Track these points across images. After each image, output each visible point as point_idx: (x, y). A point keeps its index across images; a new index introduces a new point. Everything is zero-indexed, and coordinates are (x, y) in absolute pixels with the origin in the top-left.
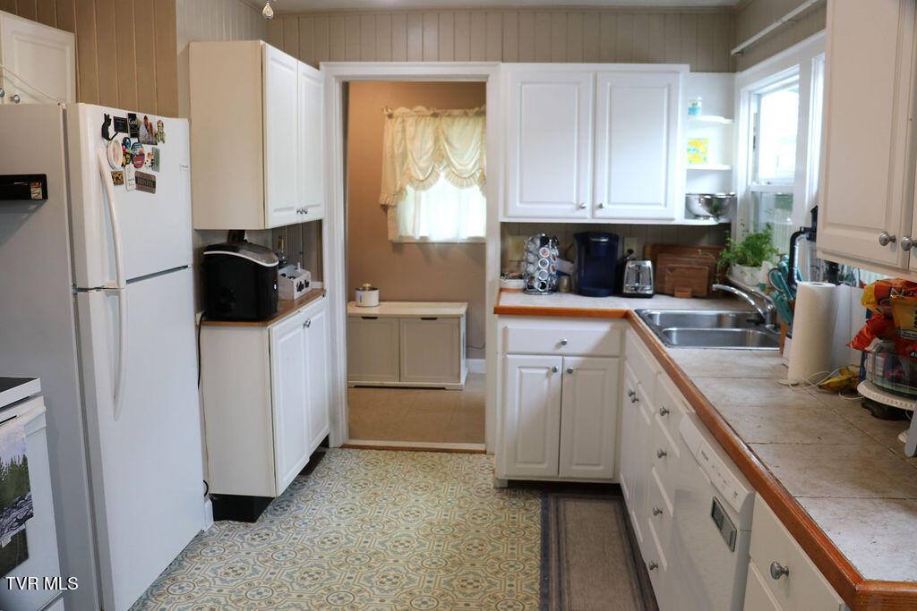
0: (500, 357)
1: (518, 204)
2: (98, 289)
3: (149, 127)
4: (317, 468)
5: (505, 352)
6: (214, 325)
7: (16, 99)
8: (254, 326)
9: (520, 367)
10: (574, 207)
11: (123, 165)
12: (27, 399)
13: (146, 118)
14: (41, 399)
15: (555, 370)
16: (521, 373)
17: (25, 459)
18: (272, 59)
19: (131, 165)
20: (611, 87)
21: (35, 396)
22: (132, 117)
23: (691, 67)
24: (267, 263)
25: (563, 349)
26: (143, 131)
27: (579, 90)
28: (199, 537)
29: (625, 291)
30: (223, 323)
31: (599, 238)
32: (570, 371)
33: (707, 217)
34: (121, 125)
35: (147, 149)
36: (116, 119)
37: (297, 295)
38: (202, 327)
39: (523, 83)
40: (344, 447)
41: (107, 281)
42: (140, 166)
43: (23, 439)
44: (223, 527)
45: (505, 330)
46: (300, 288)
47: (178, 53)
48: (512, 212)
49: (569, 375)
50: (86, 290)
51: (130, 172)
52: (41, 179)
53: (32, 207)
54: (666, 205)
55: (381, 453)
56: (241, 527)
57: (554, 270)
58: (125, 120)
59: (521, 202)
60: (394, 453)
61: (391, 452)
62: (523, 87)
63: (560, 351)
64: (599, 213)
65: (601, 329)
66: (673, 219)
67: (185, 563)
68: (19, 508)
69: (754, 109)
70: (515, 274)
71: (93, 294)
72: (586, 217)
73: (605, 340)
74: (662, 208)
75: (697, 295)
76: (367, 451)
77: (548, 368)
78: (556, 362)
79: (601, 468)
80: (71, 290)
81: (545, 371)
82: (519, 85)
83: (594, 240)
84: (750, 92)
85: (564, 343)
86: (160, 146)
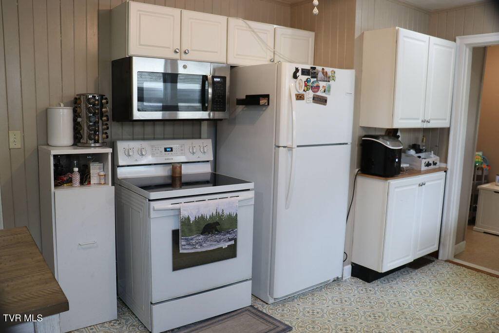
2: (284, 147)
3: (325, 74)
4: (423, 267)
6: (366, 176)
7: (272, 60)
8: (381, 179)
11: (304, 91)
12: (248, 190)
13: (323, 69)
14: (254, 191)
17: (236, 215)
18: (405, 37)
19: (310, 91)
21: (252, 190)
22: (314, 68)
24: (392, 146)
26: (320, 75)
28: (337, 280)
30: (370, 176)
34: (305, 72)
35: (322, 84)
36: (302, 69)
37: (423, 168)
38: (357, 176)
40: (448, 261)
41: (289, 144)
42: (317, 92)
43: (237, 206)
44: (353, 280)
46: (428, 165)
47: (356, 37)
50: (279, 147)
51: (310, 94)
52: (267, 96)
53: (264, 109)
55: (467, 270)
56: (361, 283)
58: (309, 70)
60: (476, 272)
61: (474, 271)
67: (323, 290)
68: (230, 234)
71: (281, 149)
76: (459, 267)
80: (274, 146)
86: (332, 82)
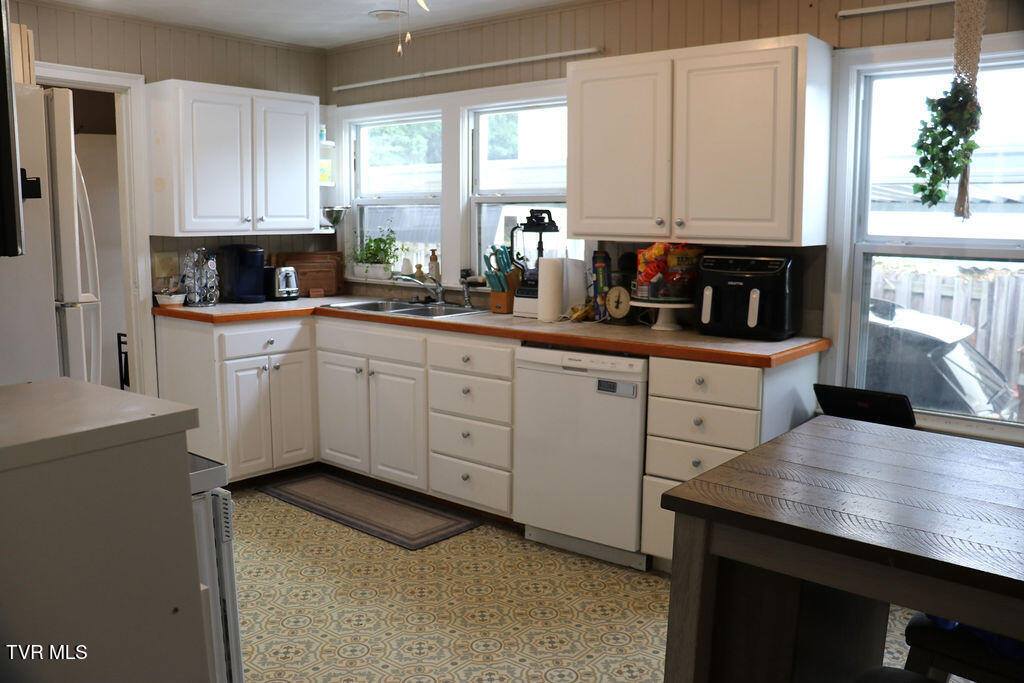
0: (217, 365)
1: (193, 219)
5: (223, 359)
9: (236, 372)
10: (238, 220)
15: (265, 368)
16: (237, 377)
20: (265, 111)
23: (321, 100)
25: (271, 348)
27: (240, 113)
31: (256, 248)
32: (277, 368)
33: (327, 227)
39: (195, 101)
45: (221, 337)
48: (188, 227)
49: (276, 371)
54: (308, 217)
59: (195, 216)
62: (195, 104)
63: (265, 351)
64: (260, 225)
65: (294, 327)
66: (312, 230)
69: (353, 138)
72: (246, 230)
73: (300, 335)
74: (305, 219)
75: (328, 294)
77: (258, 368)
78: (263, 361)
79: (304, 451)
81: (255, 372)
82: (191, 101)
83: (252, 250)
84: (350, 124)
85: (272, 342)
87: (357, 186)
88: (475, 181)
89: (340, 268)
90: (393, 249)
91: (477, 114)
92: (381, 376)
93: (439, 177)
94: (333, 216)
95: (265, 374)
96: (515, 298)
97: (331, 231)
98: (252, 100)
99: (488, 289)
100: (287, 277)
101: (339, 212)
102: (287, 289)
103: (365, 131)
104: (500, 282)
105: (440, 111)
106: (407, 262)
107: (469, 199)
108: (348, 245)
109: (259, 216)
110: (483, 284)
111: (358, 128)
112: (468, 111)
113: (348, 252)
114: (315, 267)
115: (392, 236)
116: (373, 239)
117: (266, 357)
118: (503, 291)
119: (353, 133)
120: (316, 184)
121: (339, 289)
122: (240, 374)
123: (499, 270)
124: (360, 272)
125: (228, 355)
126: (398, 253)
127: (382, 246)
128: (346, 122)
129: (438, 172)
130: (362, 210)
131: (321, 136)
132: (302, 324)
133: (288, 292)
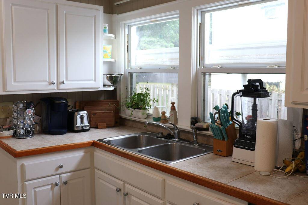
0: (19, 185)
1: (13, 83)
5: (24, 180)
9: (34, 188)
10: (47, 83)
15: (56, 185)
16: (35, 192)
20: (66, 14)
25: (60, 171)
27: (48, 14)
29: (75, 129)
31: (60, 101)
32: (65, 183)
33: (109, 86)
39: (13, 5)
45: (23, 166)
48: (9, 88)
49: (65, 186)
54: (95, 81)
57: (34, 122)
59: (15, 81)
62: (13, 7)
63: (58, 172)
64: (62, 86)
66: (98, 88)
69: (127, 33)
70: (6, 127)
72: (53, 89)
74: (93, 82)
75: (109, 126)
77: (51, 184)
78: (56, 179)
81: (49, 187)
82: (11, 5)
83: (58, 102)
84: (124, 24)
85: (61, 167)
87: (129, 61)
88: (201, 58)
89: (117, 111)
90: (148, 100)
91: (203, 13)
92: (133, 198)
93: (177, 56)
94: (113, 79)
95: (57, 188)
96: (234, 148)
97: (112, 88)
98: (57, 6)
99: (210, 133)
100: (82, 118)
101: (117, 77)
102: (82, 125)
103: (133, 29)
104: (221, 133)
105: (178, 12)
106: (156, 109)
107: (197, 70)
108: (123, 96)
109: (61, 81)
110: (207, 129)
111: (129, 27)
112: (197, 10)
113: (123, 100)
114: (102, 110)
115: (148, 92)
116: (137, 93)
117: (58, 176)
118: (224, 139)
119: (127, 30)
120: (101, 59)
121: (116, 122)
122: (37, 190)
123: (221, 124)
124: (129, 113)
125: (27, 178)
126: (151, 103)
127: (142, 97)
128: (122, 23)
129: (176, 52)
130: (131, 75)
131: (105, 31)
132: (85, 152)
133: (82, 127)
